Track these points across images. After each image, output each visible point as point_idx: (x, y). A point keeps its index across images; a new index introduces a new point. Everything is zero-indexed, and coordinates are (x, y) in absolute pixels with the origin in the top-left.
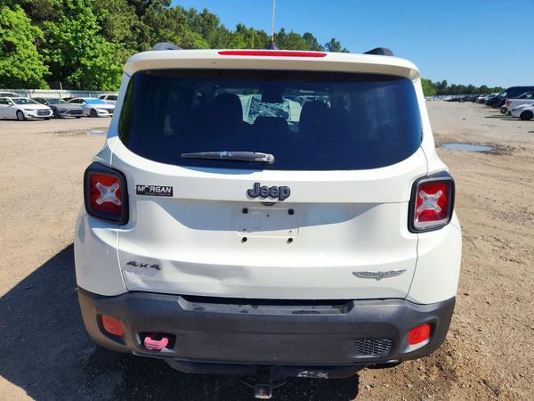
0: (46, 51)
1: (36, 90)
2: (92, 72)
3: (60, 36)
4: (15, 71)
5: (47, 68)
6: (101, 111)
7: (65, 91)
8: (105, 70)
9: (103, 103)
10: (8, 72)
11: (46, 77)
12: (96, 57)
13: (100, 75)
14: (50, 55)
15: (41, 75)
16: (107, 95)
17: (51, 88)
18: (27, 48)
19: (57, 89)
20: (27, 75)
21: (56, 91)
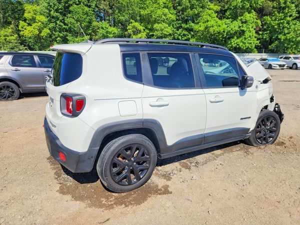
0: (261, 33)
1: (250, 54)
2: (283, 43)
3: (270, 24)
4: (241, 44)
5: (258, 42)
6: (274, 65)
7: (265, 54)
8: (292, 42)
9: (279, 61)
10: (238, 45)
11: (256, 47)
12: (288, 33)
13: (288, 44)
14: (262, 34)
15: (254, 46)
16: (284, 56)
17: (258, 53)
18: (250, 32)
19: (261, 53)
20: (246, 46)
21: (260, 54)
